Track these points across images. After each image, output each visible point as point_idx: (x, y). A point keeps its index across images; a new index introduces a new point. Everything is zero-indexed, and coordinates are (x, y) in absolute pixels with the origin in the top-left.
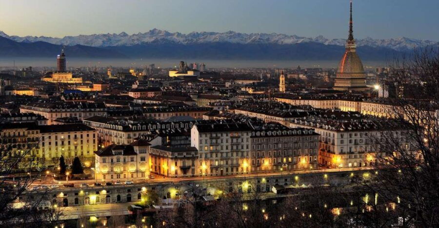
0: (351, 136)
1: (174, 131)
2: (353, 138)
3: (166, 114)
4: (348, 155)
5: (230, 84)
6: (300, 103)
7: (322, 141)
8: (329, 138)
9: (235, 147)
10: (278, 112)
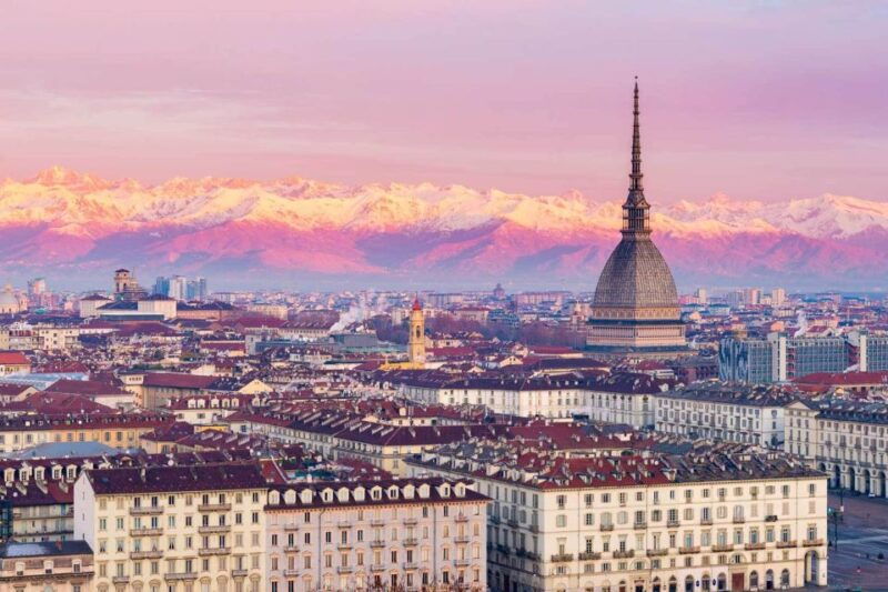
0: (589, 499)
1: (24, 492)
2: (598, 508)
3: (23, 436)
4: (583, 563)
5: (260, 340)
6: (452, 400)
7: (503, 520)
8: (521, 508)
9: (214, 542)
10: (375, 426)
